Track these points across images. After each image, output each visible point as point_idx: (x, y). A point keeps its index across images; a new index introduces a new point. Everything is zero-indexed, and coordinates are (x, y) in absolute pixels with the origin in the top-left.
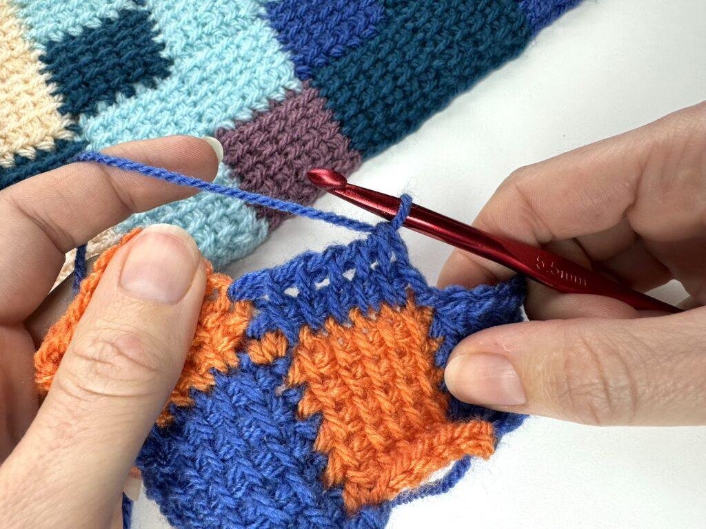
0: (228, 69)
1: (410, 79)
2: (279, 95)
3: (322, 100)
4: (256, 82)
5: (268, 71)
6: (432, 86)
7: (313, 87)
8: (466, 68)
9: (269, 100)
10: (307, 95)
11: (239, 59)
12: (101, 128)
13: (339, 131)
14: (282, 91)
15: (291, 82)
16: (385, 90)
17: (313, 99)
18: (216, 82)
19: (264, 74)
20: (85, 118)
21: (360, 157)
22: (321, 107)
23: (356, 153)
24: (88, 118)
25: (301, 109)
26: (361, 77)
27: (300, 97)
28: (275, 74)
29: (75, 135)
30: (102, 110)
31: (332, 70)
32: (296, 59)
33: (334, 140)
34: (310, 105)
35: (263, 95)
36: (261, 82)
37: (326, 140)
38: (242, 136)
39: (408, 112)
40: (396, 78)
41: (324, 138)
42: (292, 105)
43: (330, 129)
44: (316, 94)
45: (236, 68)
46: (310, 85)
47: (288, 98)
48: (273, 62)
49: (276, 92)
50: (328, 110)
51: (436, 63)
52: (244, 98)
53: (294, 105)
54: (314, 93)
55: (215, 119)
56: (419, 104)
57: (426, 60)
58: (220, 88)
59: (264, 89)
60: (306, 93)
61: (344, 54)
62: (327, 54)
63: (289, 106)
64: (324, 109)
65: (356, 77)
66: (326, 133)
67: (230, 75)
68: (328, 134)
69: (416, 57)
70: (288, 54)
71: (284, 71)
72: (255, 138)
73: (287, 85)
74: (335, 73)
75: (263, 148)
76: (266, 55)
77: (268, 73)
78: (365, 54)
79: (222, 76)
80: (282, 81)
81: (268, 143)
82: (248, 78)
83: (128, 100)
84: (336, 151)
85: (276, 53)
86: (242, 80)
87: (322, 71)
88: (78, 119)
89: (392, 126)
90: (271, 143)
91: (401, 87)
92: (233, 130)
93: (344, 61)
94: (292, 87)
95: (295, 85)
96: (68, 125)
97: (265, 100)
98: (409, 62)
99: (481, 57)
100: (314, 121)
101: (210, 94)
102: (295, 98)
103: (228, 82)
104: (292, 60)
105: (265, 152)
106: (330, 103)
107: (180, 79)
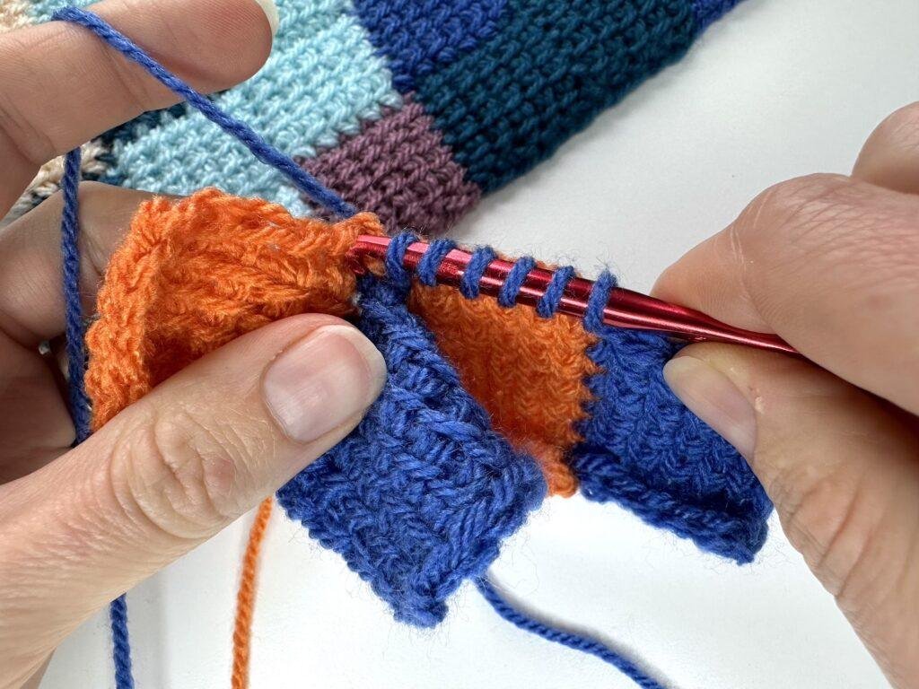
0: (306, 79)
1: (542, 90)
2: (371, 113)
3: (429, 119)
4: (342, 95)
5: (357, 82)
6: (572, 98)
7: (417, 102)
8: (614, 74)
9: (360, 119)
10: (408, 112)
11: (320, 67)
12: (142, 157)
13: (452, 159)
14: (376, 108)
15: (388, 96)
16: (510, 104)
17: (417, 117)
18: (291, 96)
19: (353, 85)
20: (121, 144)
21: (480, 192)
22: (427, 127)
23: (475, 186)
24: (125, 144)
25: (401, 130)
26: (479, 87)
27: (399, 115)
28: (367, 85)
29: (108, 167)
30: (142, 134)
31: (441, 80)
32: (393, 66)
33: (445, 170)
34: (413, 124)
35: (352, 113)
36: (350, 96)
37: (435, 170)
38: (326, 167)
39: (540, 133)
40: (524, 89)
41: (432, 166)
42: (390, 125)
43: (440, 155)
44: (421, 111)
45: (317, 78)
46: (413, 100)
47: (384, 116)
48: (364, 70)
49: (367, 109)
50: (436, 132)
51: (575, 69)
52: (327, 116)
53: (393, 125)
54: (418, 110)
55: (290, 144)
56: (554, 122)
57: (563, 65)
58: (296, 104)
59: (353, 105)
60: (408, 109)
61: (456, 58)
62: (434, 58)
63: (386, 126)
64: (431, 130)
65: (472, 88)
66: (433, 161)
67: (309, 88)
68: (437, 161)
69: (549, 60)
70: (383, 60)
71: (379, 81)
72: (342, 169)
73: (382, 99)
74: (445, 83)
75: (353, 181)
76: (355, 61)
77: (358, 85)
78: (484, 58)
79: (298, 89)
80: (377, 94)
81: (360, 174)
82: (332, 91)
83: (176, 122)
84: (449, 184)
85: (368, 58)
86: (324, 93)
87: (428, 81)
88: (112, 146)
89: (521, 150)
90: (364, 175)
91: (531, 100)
92: (313, 158)
93: (455, 67)
94: (388, 103)
95: (393, 99)
96: (100, 154)
97: (354, 119)
98: (540, 67)
99: (633, 59)
100: (418, 145)
101: (282, 112)
102: (393, 116)
103: (306, 97)
104: (389, 67)
105: (355, 187)
106: (440, 122)
107: (243, 93)
